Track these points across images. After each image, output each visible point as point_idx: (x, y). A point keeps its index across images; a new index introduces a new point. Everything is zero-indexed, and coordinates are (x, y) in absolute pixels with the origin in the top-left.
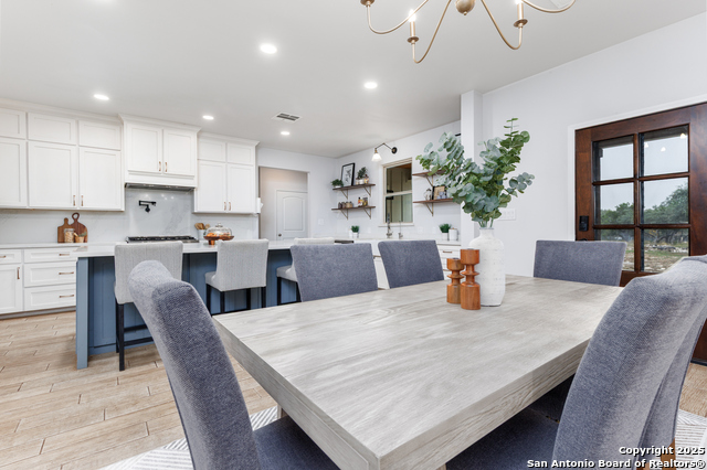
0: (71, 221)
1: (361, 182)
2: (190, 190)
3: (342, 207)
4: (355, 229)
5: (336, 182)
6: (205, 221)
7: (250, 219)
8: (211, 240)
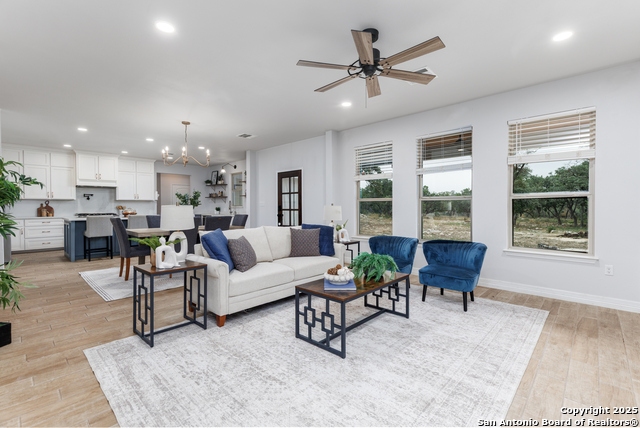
0: (44, 205)
1: (220, 182)
2: (115, 188)
3: (211, 196)
4: (218, 209)
5: (207, 182)
6: (123, 205)
7: (151, 204)
8: (126, 215)
